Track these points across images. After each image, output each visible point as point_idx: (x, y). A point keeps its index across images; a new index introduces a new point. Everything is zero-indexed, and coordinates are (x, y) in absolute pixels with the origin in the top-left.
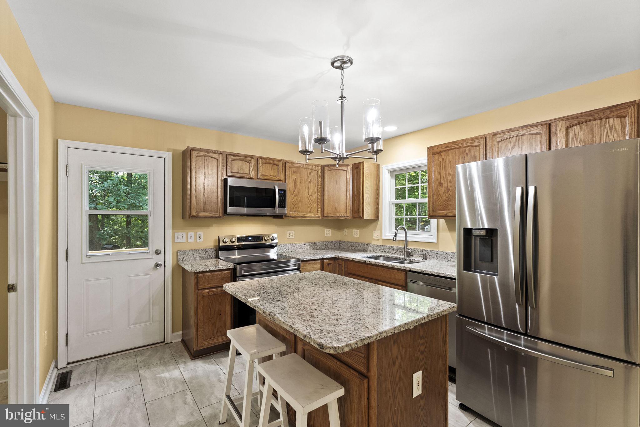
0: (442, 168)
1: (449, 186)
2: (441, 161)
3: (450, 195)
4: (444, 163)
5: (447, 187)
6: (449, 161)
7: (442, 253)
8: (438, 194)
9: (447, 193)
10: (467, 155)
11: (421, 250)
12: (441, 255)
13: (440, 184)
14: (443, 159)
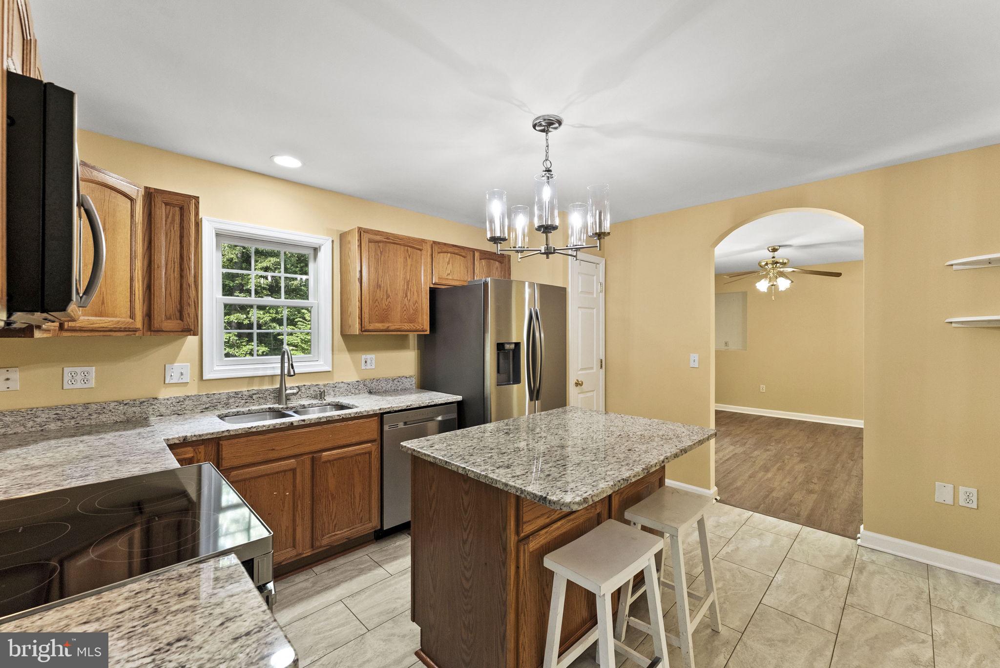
0: (381, 264)
1: (389, 290)
2: (379, 255)
3: (390, 302)
4: (382, 258)
5: (387, 291)
6: (388, 257)
7: (342, 385)
8: (375, 299)
9: (387, 300)
10: (409, 257)
11: (306, 387)
12: (340, 388)
13: (377, 286)
14: (381, 253)
